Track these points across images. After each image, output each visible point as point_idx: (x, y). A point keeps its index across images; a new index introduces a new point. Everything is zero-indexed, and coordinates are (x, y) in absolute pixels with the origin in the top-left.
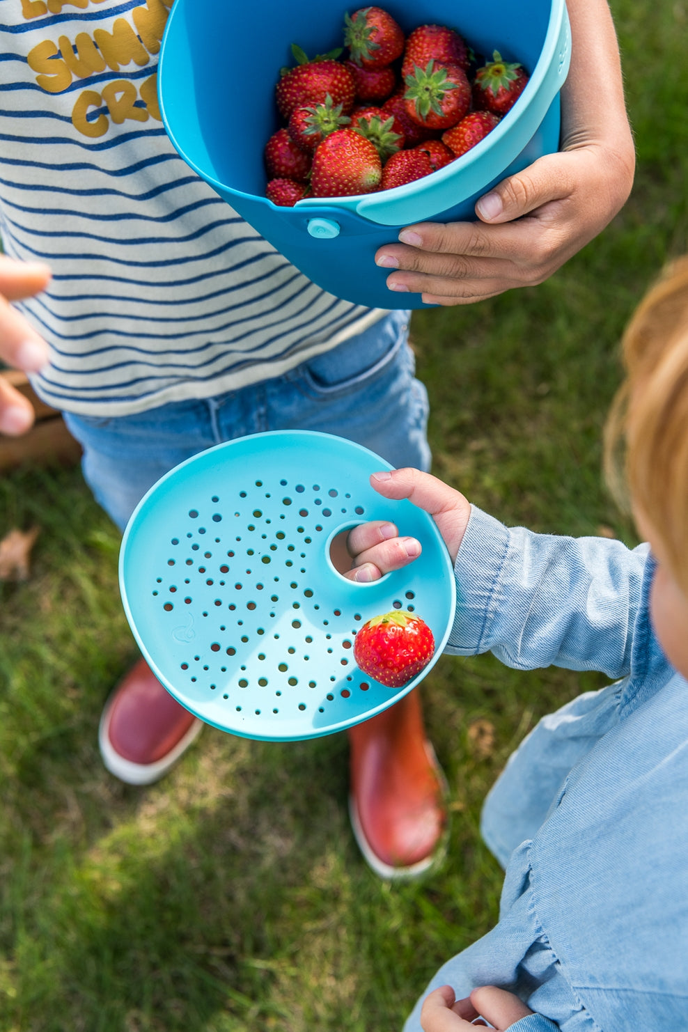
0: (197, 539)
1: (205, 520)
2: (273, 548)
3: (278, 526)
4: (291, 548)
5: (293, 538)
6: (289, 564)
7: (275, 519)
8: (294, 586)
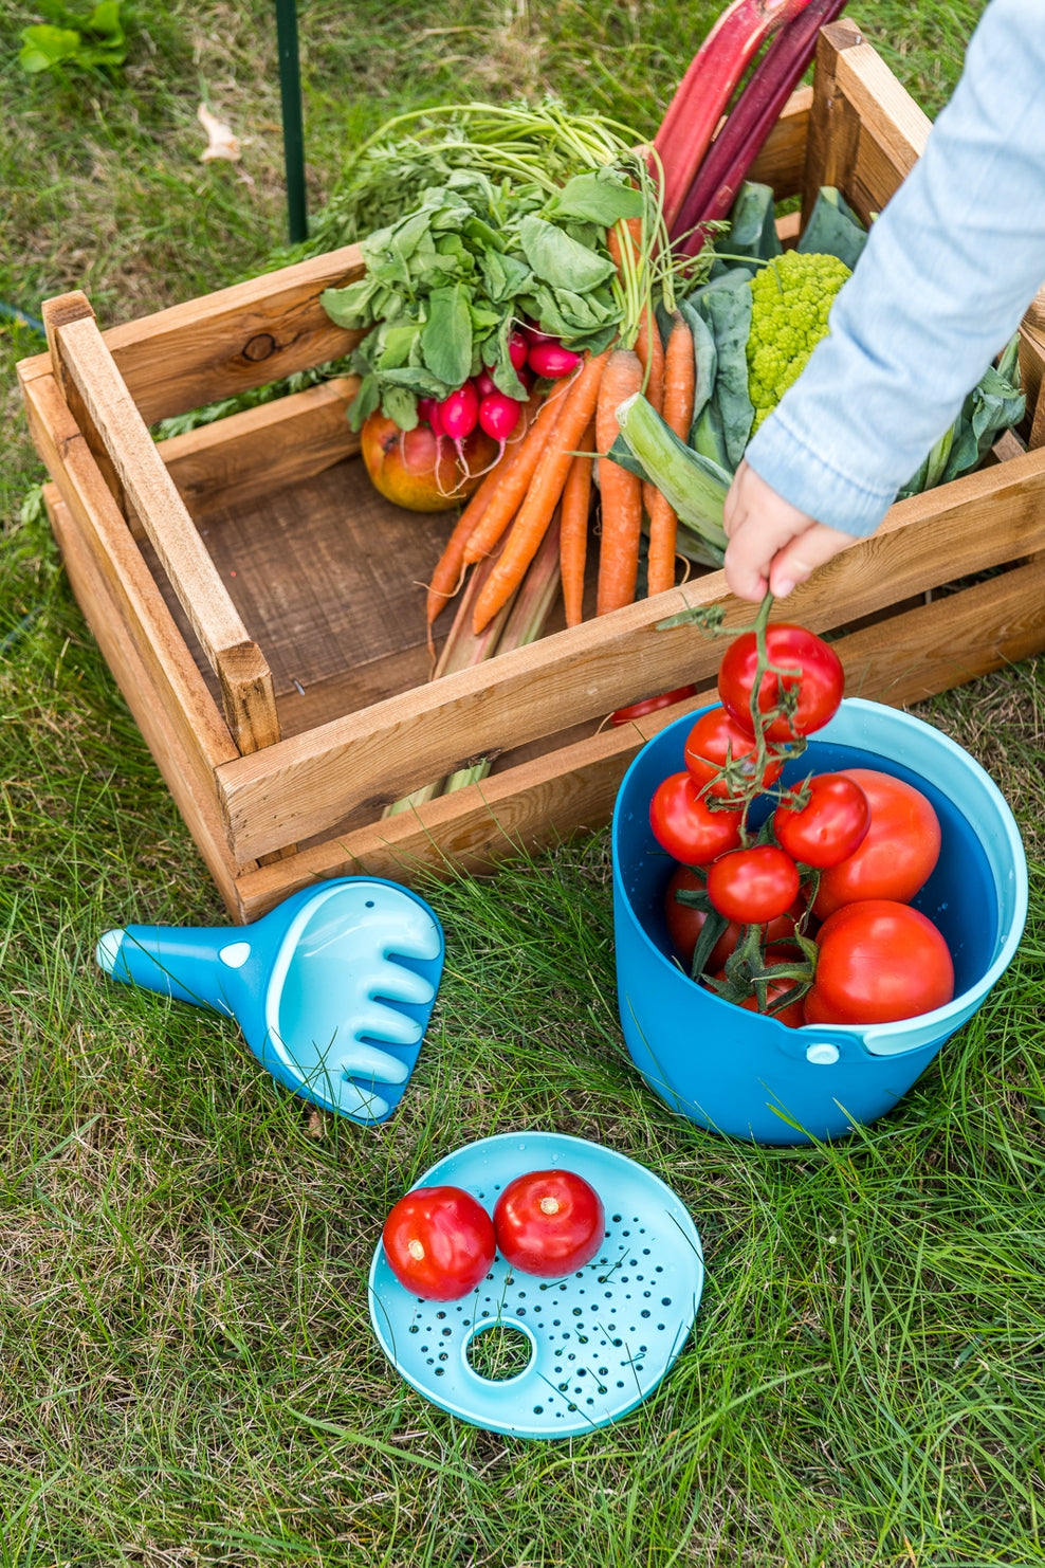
0: (645, 1286)
1: (653, 1305)
2: (580, 1326)
3: (594, 1345)
4: (566, 1336)
5: (572, 1346)
6: (557, 1323)
7: (599, 1349)
8: (538, 1309)
